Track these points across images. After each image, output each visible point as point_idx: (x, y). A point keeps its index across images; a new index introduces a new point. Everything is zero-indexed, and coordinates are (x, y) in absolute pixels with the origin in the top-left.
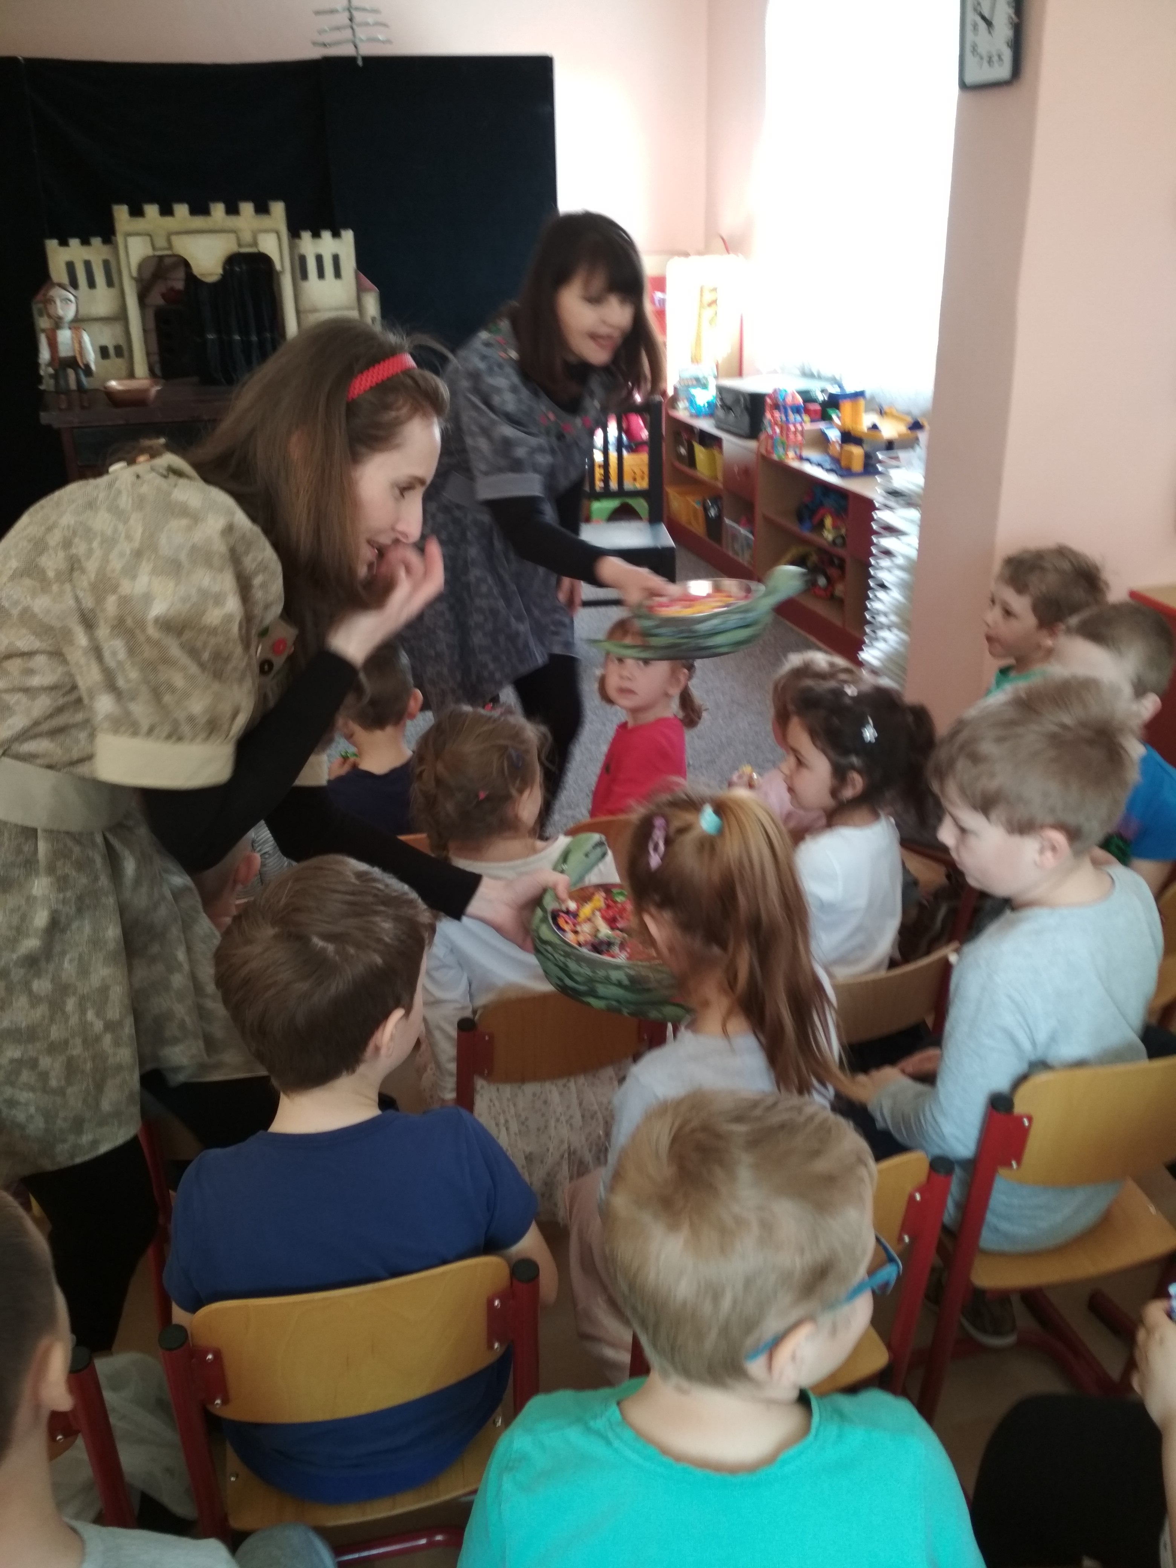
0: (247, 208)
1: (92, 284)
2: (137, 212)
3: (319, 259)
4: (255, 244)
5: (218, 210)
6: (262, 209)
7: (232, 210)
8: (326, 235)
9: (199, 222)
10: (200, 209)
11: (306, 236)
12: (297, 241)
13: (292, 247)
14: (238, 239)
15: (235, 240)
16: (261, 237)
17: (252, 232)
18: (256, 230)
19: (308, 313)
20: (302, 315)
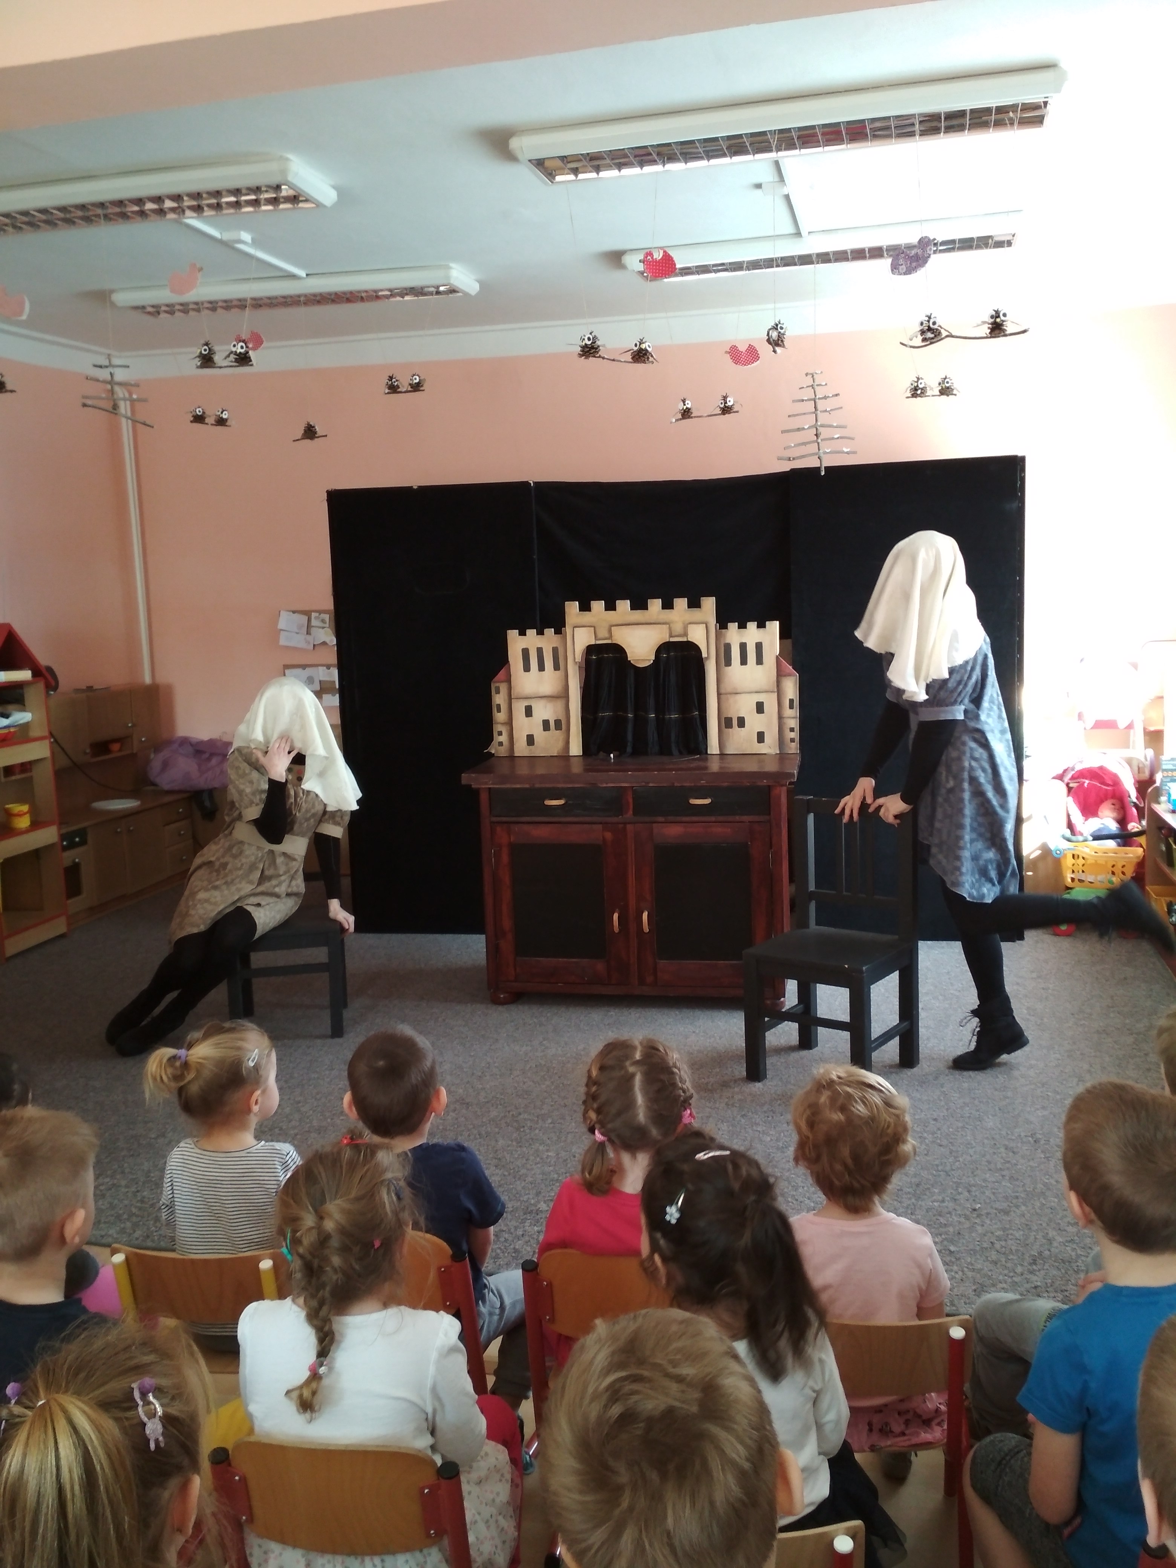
0: (681, 603)
1: (541, 668)
2: (585, 607)
3: (743, 647)
4: (685, 634)
6: (694, 604)
9: (638, 615)
10: (639, 604)
11: (733, 626)
12: (723, 630)
13: (719, 637)
14: (670, 629)
15: (668, 631)
16: (691, 628)
17: (684, 624)
18: (687, 622)
19: (729, 696)
20: (722, 697)
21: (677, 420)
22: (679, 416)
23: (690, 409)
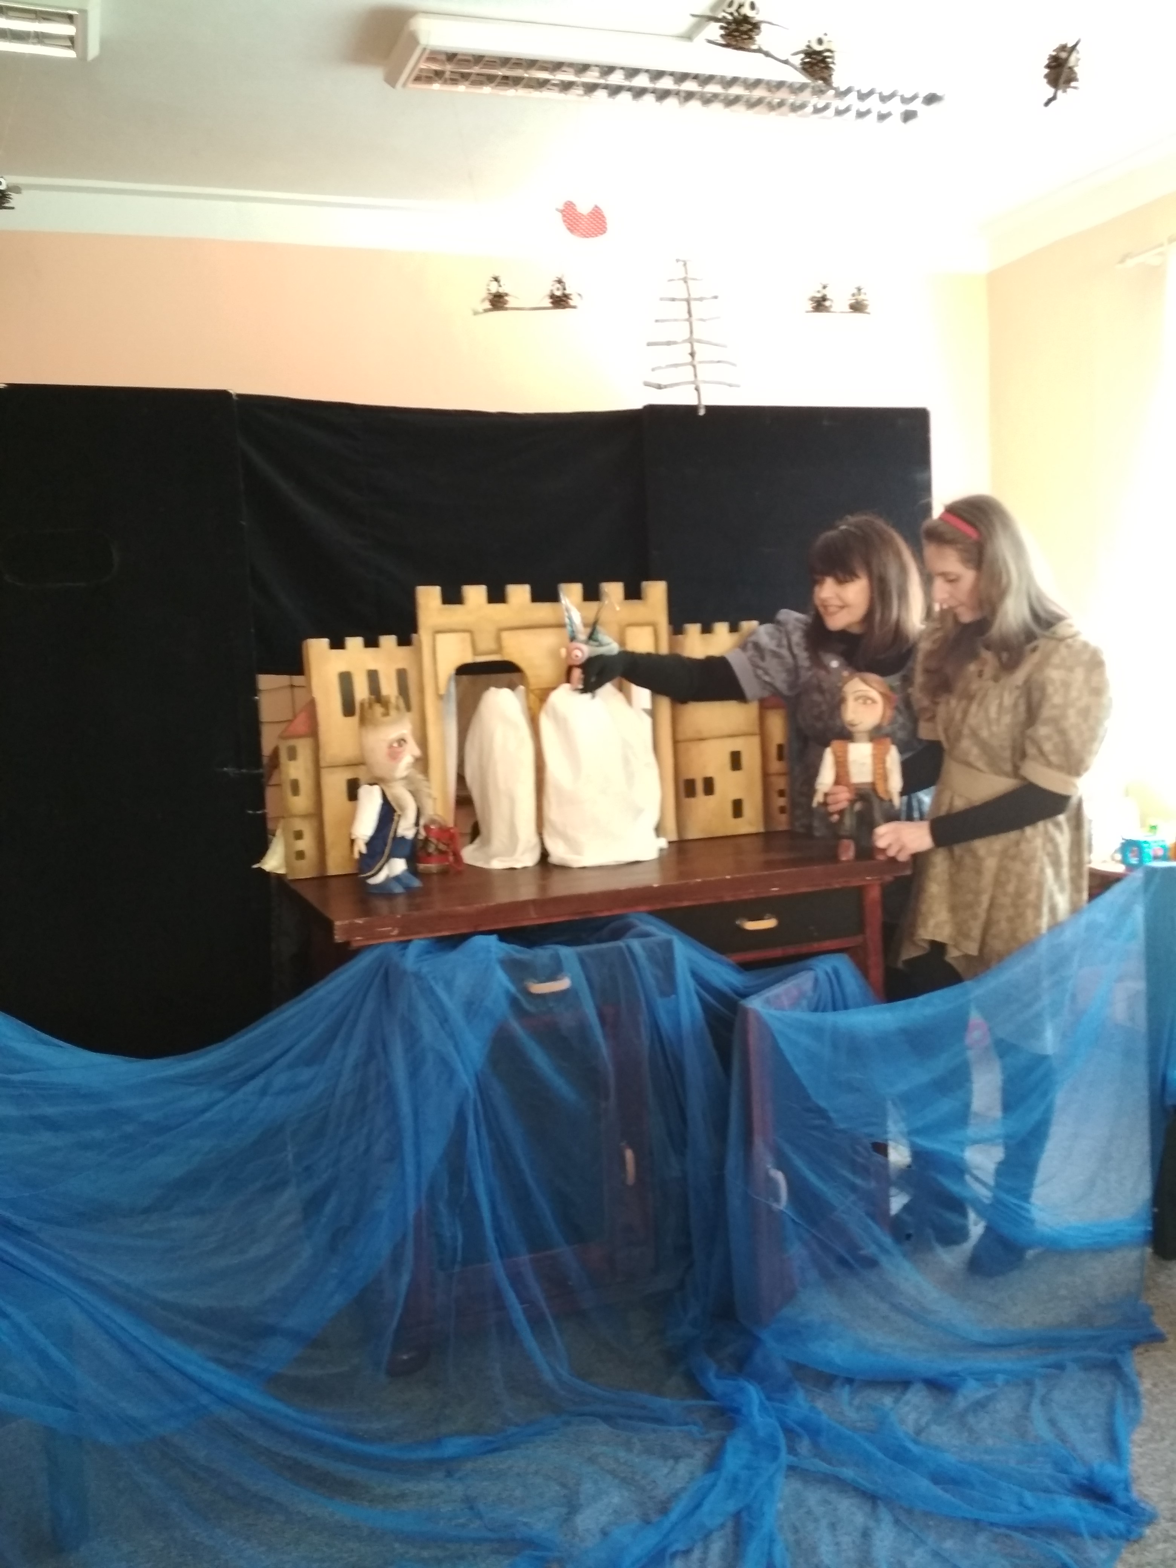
0: (613, 590)
2: (452, 597)
5: (571, 594)
6: (633, 593)
8: (721, 628)
9: (544, 611)
10: (545, 592)
11: (693, 630)
12: (680, 636)
16: (633, 632)
17: (619, 624)
18: (625, 623)
19: (689, 744)
20: (682, 746)
21: (486, 311)
22: (487, 305)
23: (506, 295)
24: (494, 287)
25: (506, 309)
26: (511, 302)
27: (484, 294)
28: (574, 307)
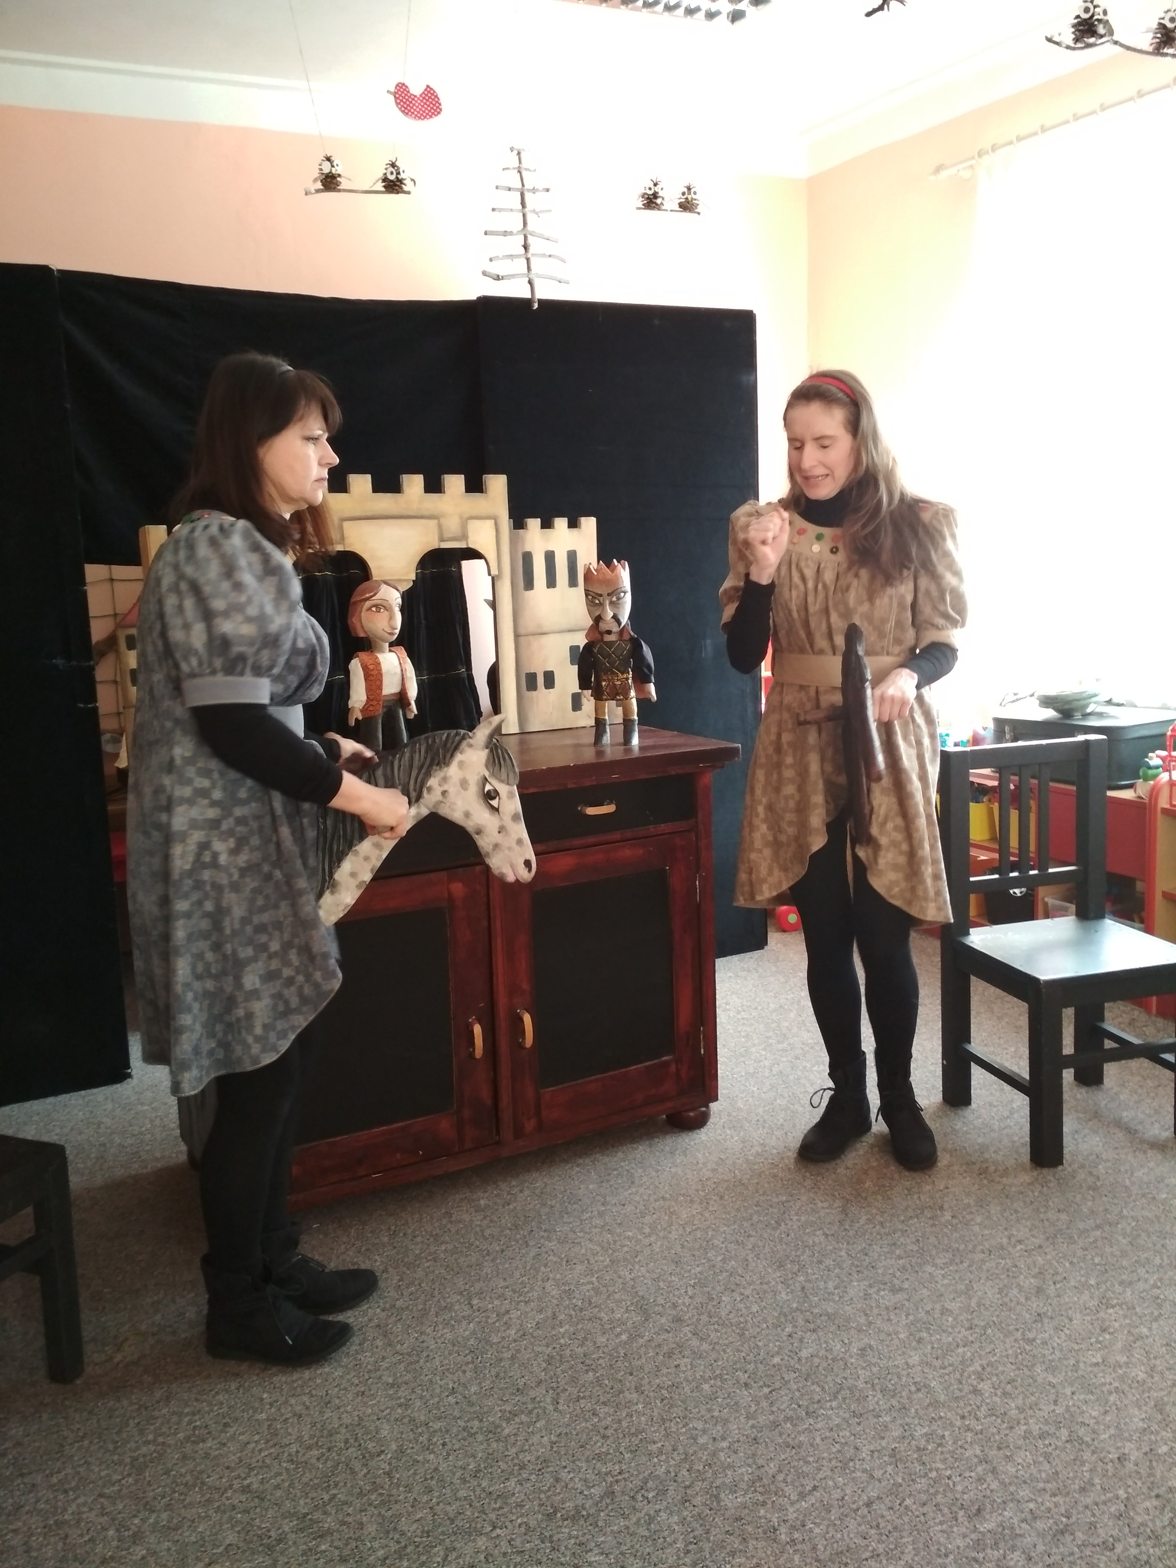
0: (455, 483)
3: (550, 557)
4: (464, 537)
5: (414, 483)
6: (475, 486)
7: (434, 486)
8: (561, 523)
9: (386, 502)
10: (387, 483)
11: (534, 524)
12: (521, 531)
13: (514, 542)
14: (440, 526)
15: (435, 531)
16: (473, 525)
17: (461, 517)
18: (466, 516)
19: (531, 638)
20: (522, 639)
21: (318, 191)
22: (319, 185)
23: (339, 176)
24: (326, 168)
25: (339, 191)
26: (344, 184)
27: (316, 174)
28: (409, 193)
